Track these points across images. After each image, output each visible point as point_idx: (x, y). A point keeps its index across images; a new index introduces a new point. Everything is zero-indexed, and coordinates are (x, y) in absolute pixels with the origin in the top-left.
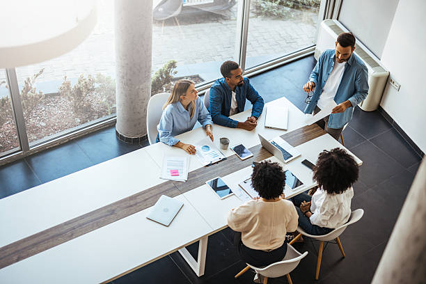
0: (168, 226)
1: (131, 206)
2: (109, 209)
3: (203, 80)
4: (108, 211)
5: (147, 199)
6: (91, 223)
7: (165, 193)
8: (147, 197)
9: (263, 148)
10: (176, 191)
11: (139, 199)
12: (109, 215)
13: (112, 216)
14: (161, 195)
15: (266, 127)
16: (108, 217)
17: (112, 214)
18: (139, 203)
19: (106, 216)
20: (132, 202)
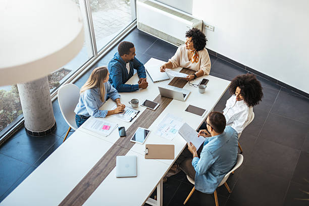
0: (136, 177)
1: (99, 174)
2: (83, 183)
4: (84, 185)
5: (107, 164)
6: (77, 200)
7: (117, 154)
8: (106, 163)
9: (162, 96)
10: (123, 150)
11: (101, 167)
12: (87, 188)
13: (90, 188)
14: (116, 157)
15: (154, 82)
16: (87, 189)
17: (88, 186)
18: (103, 169)
19: (85, 189)
20: (97, 171)
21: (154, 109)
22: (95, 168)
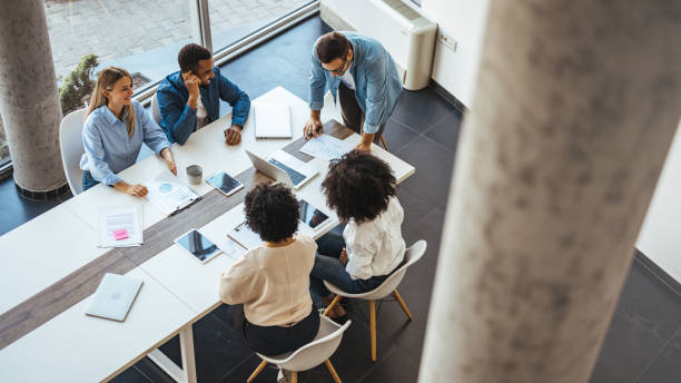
0: (122, 322)
1: (57, 300)
2: (20, 311)
3: (147, 81)
4: (20, 315)
5: (82, 284)
7: (110, 269)
8: (81, 282)
9: (258, 171)
10: (126, 264)
11: (68, 287)
12: (21, 321)
13: (27, 323)
14: (103, 275)
15: (258, 138)
16: (21, 325)
17: (26, 319)
18: (69, 293)
19: (17, 324)
20: (58, 294)
21: (229, 194)
22: (55, 287)
